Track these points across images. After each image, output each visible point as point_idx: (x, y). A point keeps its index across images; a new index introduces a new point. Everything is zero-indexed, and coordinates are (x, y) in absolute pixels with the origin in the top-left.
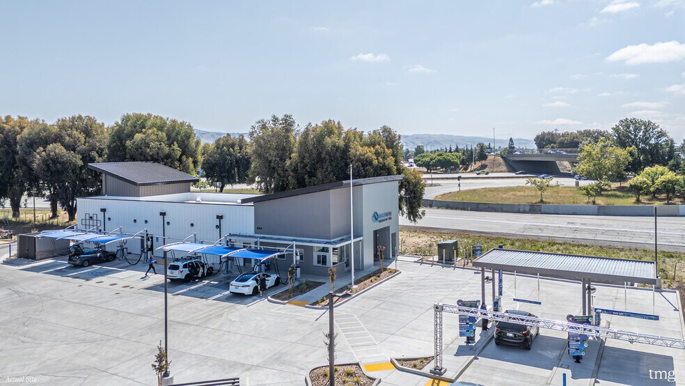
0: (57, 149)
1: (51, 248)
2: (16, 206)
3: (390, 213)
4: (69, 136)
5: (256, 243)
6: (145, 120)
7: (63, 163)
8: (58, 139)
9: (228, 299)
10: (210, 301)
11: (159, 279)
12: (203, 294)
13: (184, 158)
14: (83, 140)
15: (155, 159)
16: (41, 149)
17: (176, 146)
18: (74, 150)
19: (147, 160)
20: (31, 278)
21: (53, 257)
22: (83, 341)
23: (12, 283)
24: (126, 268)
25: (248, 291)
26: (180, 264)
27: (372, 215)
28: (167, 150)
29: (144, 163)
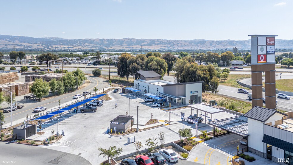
0: (135, 64)
1: (128, 91)
2: (128, 78)
3: (198, 91)
4: (138, 61)
5: (162, 96)
6: (153, 59)
7: (136, 68)
8: (135, 61)
9: (152, 107)
10: (148, 107)
11: (143, 100)
12: (148, 105)
13: (161, 69)
14: (141, 62)
15: (154, 70)
16: (132, 64)
17: (159, 67)
18: (139, 65)
19: (151, 70)
20: (122, 98)
21: (128, 93)
22: (124, 110)
23: (119, 98)
24: (139, 97)
25: (156, 106)
26: (146, 98)
27: (190, 92)
28: (156, 67)
29: (151, 71)
